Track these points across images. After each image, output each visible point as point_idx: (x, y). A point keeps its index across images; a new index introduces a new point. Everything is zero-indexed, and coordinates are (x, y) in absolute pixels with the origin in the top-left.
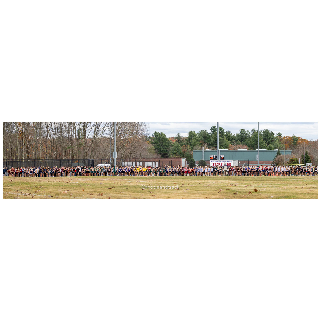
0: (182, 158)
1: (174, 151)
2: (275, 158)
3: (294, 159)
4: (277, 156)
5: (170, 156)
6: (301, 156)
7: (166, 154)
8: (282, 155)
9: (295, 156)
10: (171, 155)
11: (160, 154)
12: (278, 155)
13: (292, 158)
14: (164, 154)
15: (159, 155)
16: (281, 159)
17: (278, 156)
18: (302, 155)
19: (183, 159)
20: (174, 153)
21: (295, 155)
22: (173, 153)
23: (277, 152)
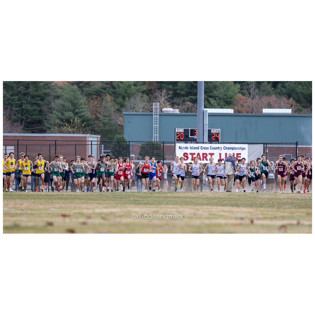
0: (88, 135)
1: (63, 114)
5: (50, 128)
7: (40, 122)
10: (55, 125)
11: (21, 123)
14: (33, 123)
15: (16, 124)
19: (90, 139)
20: (62, 120)
22: (59, 118)
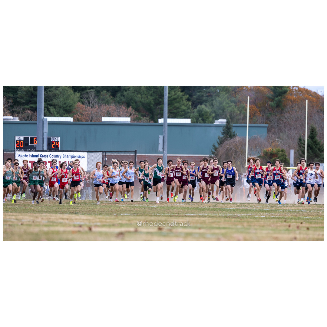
2: (217, 145)
3: (275, 150)
4: (221, 142)
6: (296, 141)
8: (237, 139)
9: (279, 142)
12: (226, 139)
13: (270, 149)
16: (236, 152)
17: (226, 142)
18: (300, 140)
21: (279, 138)
23: (221, 130)
